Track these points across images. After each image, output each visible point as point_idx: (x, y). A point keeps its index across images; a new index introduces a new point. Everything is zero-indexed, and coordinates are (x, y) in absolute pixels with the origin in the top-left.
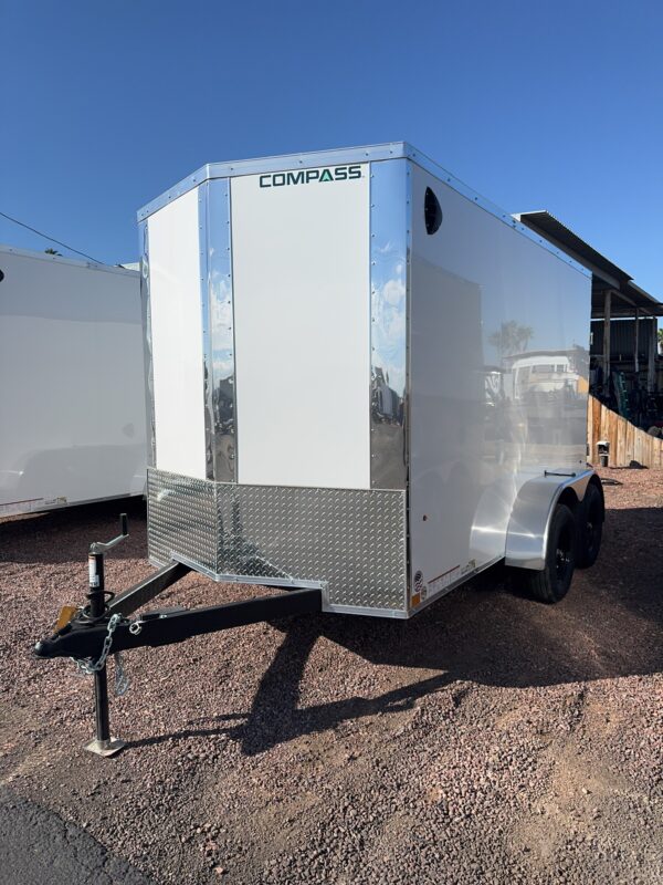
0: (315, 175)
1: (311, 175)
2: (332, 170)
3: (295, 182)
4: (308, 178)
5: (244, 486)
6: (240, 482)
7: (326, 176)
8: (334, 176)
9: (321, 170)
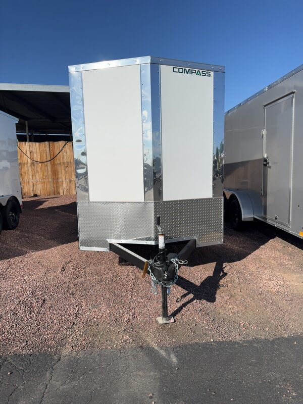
0: (194, 72)
1: (193, 71)
2: (201, 71)
3: (187, 73)
4: (192, 73)
5: (166, 202)
6: (164, 200)
7: (199, 73)
8: (202, 74)
9: (197, 70)
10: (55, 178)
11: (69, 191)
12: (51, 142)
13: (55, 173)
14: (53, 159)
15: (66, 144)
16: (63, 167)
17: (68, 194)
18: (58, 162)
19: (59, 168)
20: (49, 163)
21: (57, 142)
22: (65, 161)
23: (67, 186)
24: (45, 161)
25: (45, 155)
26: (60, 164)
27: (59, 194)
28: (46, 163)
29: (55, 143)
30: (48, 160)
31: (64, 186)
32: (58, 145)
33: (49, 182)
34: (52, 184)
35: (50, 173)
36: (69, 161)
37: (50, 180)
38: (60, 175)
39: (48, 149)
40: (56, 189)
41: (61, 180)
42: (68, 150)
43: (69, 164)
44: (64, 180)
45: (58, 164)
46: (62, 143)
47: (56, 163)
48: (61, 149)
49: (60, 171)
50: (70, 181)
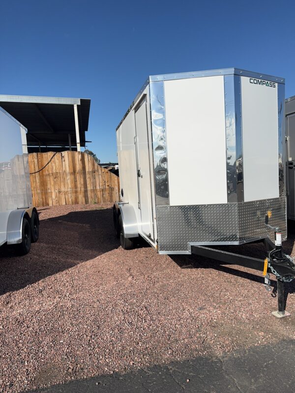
9: (266, 82)
10: (43, 188)
11: (58, 201)
12: (39, 153)
13: (43, 184)
14: (41, 170)
15: (54, 155)
16: (52, 178)
17: (58, 204)
18: (47, 173)
19: (48, 179)
20: (37, 174)
21: (45, 153)
22: (54, 172)
23: (56, 197)
24: (33, 172)
25: (33, 166)
26: (49, 175)
27: (48, 205)
28: (34, 174)
29: (44, 154)
30: (36, 171)
31: (54, 197)
32: (46, 156)
33: (38, 194)
34: (40, 196)
35: (38, 184)
36: (58, 171)
37: (39, 191)
38: (49, 186)
39: (36, 161)
40: (44, 200)
41: (49, 191)
42: (57, 161)
43: (59, 175)
44: (53, 191)
45: (46, 175)
46: (50, 154)
47: (44, 173)
48: (49, 160)
49: (49, 182)
50: (60, 192)
